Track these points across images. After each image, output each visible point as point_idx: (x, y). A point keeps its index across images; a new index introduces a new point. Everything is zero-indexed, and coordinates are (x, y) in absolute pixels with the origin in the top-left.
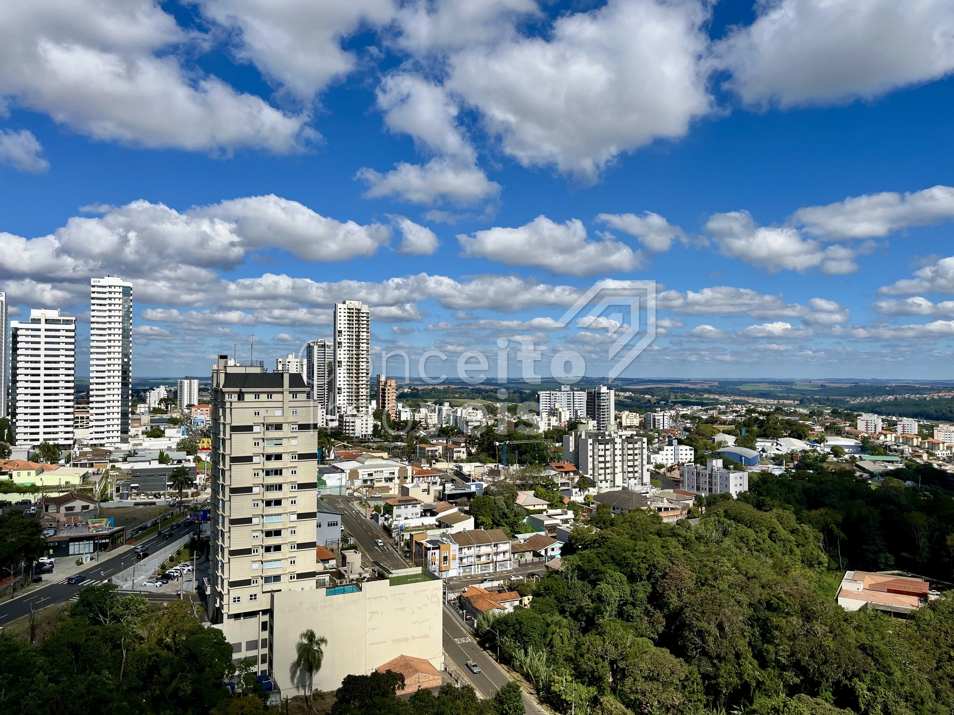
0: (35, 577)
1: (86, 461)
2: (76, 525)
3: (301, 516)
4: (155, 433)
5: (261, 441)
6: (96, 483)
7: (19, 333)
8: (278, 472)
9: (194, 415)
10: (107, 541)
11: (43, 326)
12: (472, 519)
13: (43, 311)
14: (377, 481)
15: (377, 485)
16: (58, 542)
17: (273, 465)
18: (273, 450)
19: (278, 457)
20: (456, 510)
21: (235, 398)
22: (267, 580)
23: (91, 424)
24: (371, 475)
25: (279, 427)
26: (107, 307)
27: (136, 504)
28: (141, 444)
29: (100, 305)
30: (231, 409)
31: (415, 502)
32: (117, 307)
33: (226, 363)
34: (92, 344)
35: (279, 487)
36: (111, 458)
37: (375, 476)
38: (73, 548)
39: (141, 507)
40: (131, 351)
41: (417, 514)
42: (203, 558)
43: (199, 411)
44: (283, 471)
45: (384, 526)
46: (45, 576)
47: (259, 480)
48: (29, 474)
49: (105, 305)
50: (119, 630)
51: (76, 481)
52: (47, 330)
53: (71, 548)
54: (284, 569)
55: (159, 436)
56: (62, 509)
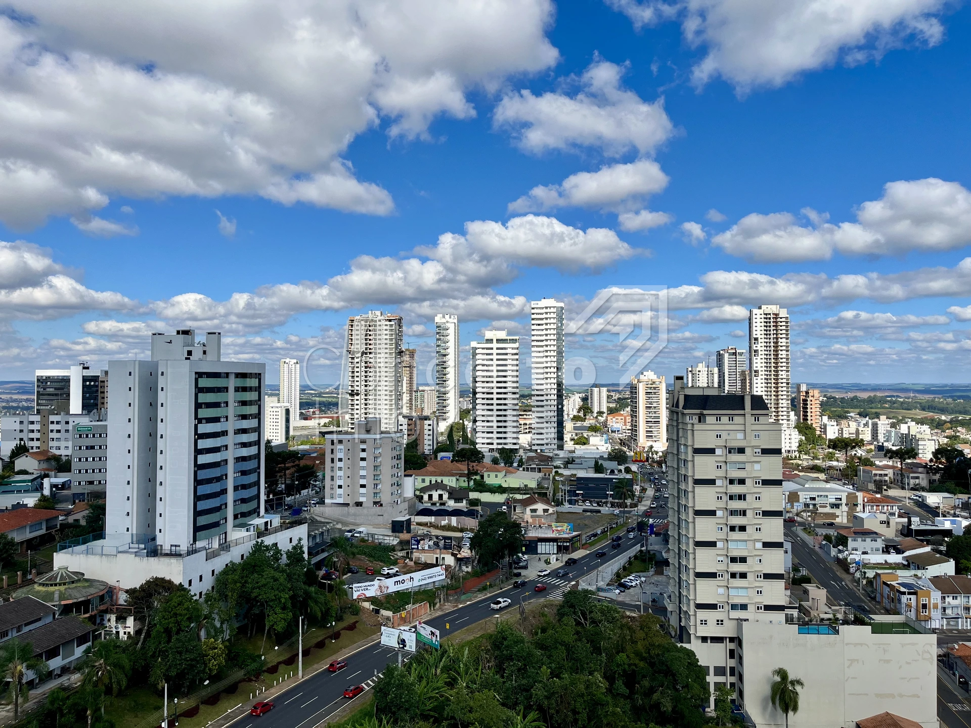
1: (534, 466)
2: (540, 526)
3: (766, 545)
4: (582, 441)
5: (723, 465)
6: (547, 488)
7: (477, 351)
8: (742, 497)
9: (610, 423)
10: (568, 544)
11: (495, 345)
12: (952, 563)
13: (494, 332)
14: (820, 507)
15: (821, 510)
16: (529, 541)
17: (736, 489)
18: (736, 474)
19: (742, 482)
20: (928, 549)
21: (695, 419)
22: (734, 607)
24: (814, 499)
25: (741, 451)
26: (544, 327)
27: (585, 511)
29: (539, 325)
30: (693, 430)
31: (875, 535)
32: (552, 326)
34: (533, 360)
35: (744, 513)
36: (554, 464)
37: (818, 501)
38: (542, 548)
39: (589, 514)
40: (564, 365)
41: (877, 550)
43: (614, 419)
44: (747, 496)
45: (838, 559)
46: (523, 572)
47: (721, 504)
48: (496, 476)
49: (542, 325)
50: (598, 634)
51: (533, 484)
52: (498, 349)
53: (539, 547)
54: (750, 598)
55: (584, 444)
56: (528, 509)
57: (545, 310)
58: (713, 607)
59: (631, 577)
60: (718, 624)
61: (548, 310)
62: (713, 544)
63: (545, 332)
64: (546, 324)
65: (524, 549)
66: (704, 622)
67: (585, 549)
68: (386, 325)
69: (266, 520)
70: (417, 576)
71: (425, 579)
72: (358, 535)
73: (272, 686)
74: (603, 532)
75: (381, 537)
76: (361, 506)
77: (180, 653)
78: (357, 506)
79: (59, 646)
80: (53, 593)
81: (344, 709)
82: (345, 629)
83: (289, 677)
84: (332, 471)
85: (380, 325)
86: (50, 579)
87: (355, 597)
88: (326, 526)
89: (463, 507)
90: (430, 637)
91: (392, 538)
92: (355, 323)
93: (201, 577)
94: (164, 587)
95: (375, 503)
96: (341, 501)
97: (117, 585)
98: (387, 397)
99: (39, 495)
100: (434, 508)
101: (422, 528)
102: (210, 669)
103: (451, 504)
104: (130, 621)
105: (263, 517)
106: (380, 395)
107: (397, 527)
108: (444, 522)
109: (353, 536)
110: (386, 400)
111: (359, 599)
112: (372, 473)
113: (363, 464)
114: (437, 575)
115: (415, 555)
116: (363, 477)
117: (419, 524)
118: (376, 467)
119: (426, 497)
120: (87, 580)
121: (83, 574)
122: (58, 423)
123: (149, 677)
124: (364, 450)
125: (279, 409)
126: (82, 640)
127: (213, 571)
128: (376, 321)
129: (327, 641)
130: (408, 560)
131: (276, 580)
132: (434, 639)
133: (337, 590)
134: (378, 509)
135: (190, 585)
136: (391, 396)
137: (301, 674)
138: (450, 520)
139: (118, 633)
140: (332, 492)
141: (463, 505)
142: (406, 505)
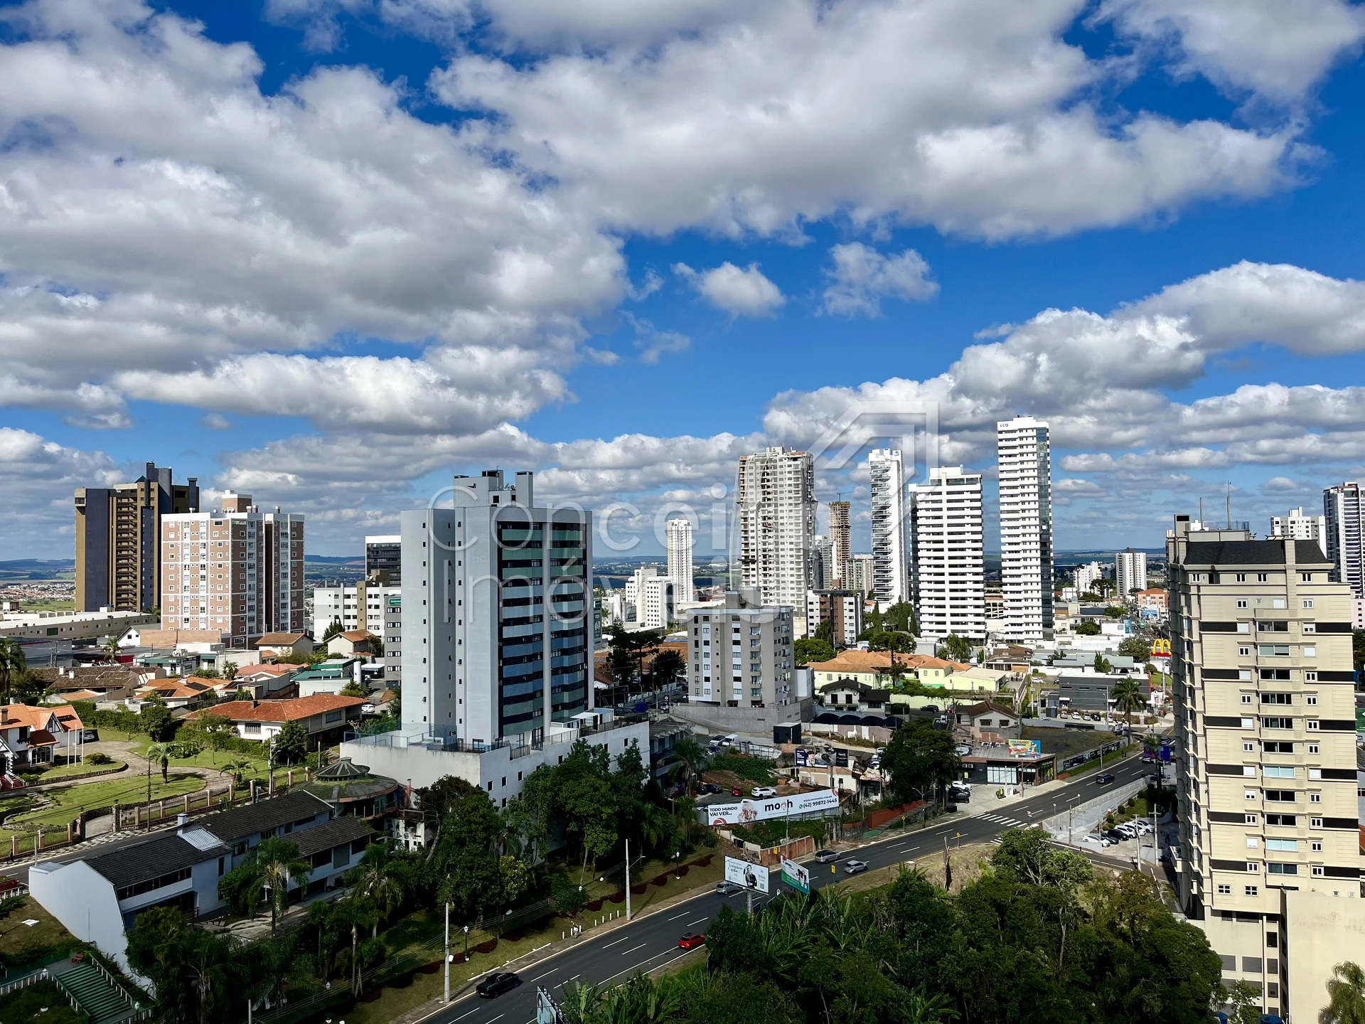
0: (949, 805)
1: (1001, 662)
2: (994, 745)
3: (1328, 774)
4: (1088, 629)
5: (1251, 648)
6: (1015, 692)
7: (918, 498)
8: (1284, 698)
9: (1141, 605)
10: (1034, 771)
11: (944, 488)
13: (943, 469)
16: (974, 764)
17: (1275, 686)
18: (1273, 662)
19: (1283, 674)
21: (1204, 579)
22: (1274, 867)
23: (1006, 613)
25: (1281, 626)
26: (1019, 458)
27: (1069, 726)
28: (1070, 643)
29: (1010, 456)
30: (1199, 596)
32: (1031, 457)
33: (1188, 526)
34: (1002, 508)
35: (1288, 723)
36: (1033, 660)
38: (993, 773)
39: (1074, 730)
40: (1050, 514)
42: (1168, 816)
43: (1148, 598)
44: (1293, 696)
46: (960, 806)
47: (1251, 709)
48: (937, 674)
49: (1015, 455)
50: (1055, 896)
51: (991, 687)
52: (948, 493)
53: (990, 774)
54: (1302, 855)
55: (1093, 633)
56: (977, 721)
57: (1018, 434)
58: (1240, 866)
59: (1130, 824)
60: (1248, 893)
61: (1024, 434)
62: (1237, 770)
63: (1019, 466)
64: (1022, 454)
65: (966, 775)
66: (1225, 889)
67: (1063, 779)
68: (790, 466)
69: (595, 714)
70: (798, 799)
71: (809, 805)
72: (727, 744)
73: (592, 926)
74: (1095, 756)
75: (758, 748)
76: (736, 705)
77: (471, 869)
78: (731, 706)
79: (329, 851)
80: (332, 789)
81: (677, 963)
82: (695, 863)
83: (614, 917)
84: (697, 657)
85: (781, 467)
86: (330, 772)
87: (711, 823)
88: (677, 728)
89: (880, 713)
90: (797, 878)
91: (771, 750)
92: (747, 465)
93: (504, 779)
94: (458, 789)
95: (754, 703)
96: (709, 698)
97: (407, 784)
98: (793, 566)
99: (348, 681)
100: (840, 714)
101: (819, 739)
102: (508, 893)
103: (864, 709)
104: (421, 829)
105: (592, 711)
106: (783, 563)
107: (780, 735)
108: (852, 732)
109: (720, 744)
110: (792, 569)
111: (716, 826)
112: (749, 661)
113: (736, 649)
114: (827, 801)
115: (803, 774)
116: (737, 667)
117: (817, 734)
118: (754, 654)
119: (828, 699)
120: (372, 776)
121: (369, 769)
122: (376, 596)
123: (436, 898)
124: (737, 630)
125: (659, 585)
126: (359, 845)
127: (520, 774)
128: (776, 461)
129: (668, 876)
130: (792, 780)
131: (596, 789)
132: (802, 881)
133: (686, 811)
134: (757, 711)
135: (490, 788)
136: (798, 563)
137: (628, 916)
138: (860, 731)
139: (407, 843)
140: (697, 686)
141: (880, 711)
142: (798, 707)
